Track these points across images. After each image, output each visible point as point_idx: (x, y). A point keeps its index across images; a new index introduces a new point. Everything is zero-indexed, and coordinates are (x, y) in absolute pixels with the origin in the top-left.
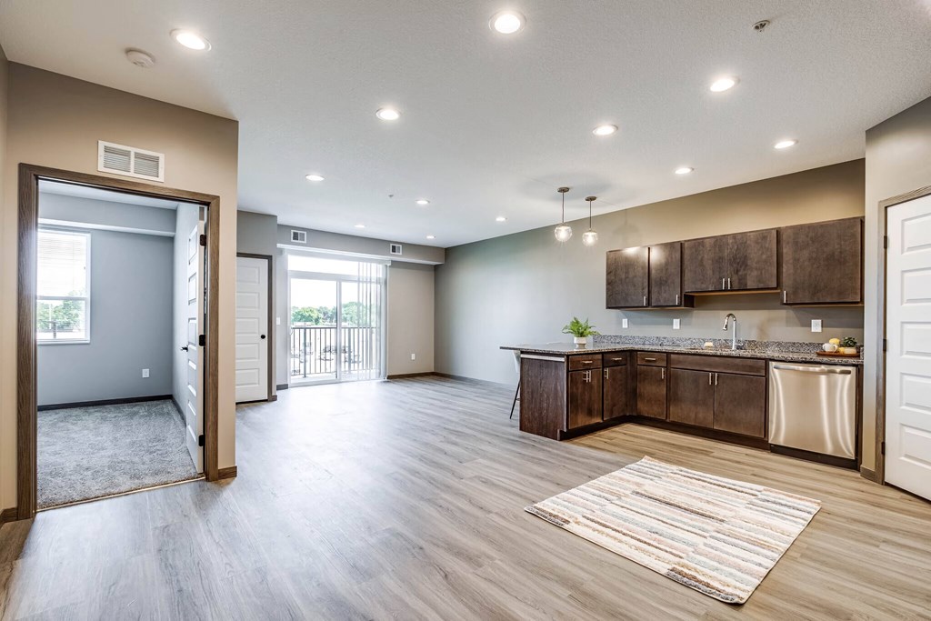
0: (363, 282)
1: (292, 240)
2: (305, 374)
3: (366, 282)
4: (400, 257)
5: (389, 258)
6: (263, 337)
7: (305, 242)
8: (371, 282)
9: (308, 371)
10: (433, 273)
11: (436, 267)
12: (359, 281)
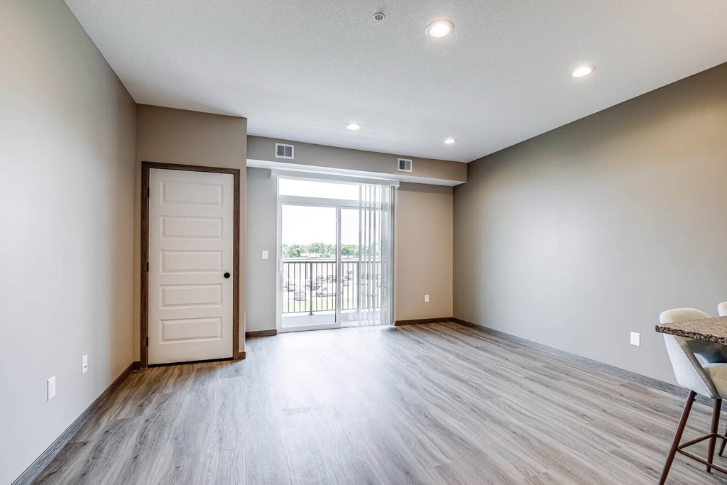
0: (366, 208)
1: (277, 156)
2: (311, 311)
3: (370, 209)
4: (411, 176)
5: (397, 177)
6: (227, 275)
7: (292, 158)
8: (375, 209)
9: (314, 309)
10: (452, 196)
11: (455, 189)
12: (360, 208)
